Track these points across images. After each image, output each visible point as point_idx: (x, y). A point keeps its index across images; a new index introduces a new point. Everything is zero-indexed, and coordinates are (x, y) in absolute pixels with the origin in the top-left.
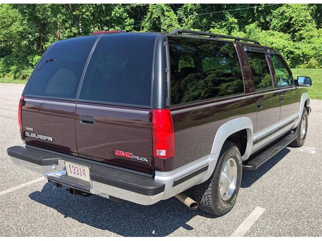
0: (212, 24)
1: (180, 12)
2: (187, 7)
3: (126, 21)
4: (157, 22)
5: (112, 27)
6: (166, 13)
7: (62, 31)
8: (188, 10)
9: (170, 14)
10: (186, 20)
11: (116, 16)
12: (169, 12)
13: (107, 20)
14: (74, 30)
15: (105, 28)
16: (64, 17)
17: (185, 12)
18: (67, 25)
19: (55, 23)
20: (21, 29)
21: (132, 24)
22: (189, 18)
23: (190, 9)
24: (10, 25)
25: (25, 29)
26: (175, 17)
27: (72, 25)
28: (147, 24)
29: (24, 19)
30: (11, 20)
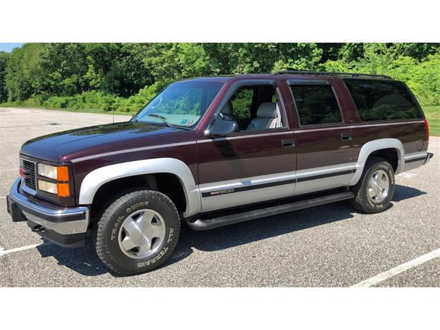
0: (432, 49)
3: (314, 51)
4: (358, 50)
5: (298, 58)
7: (242, 65)
11: (302, 47)
13: (293, 52)
14: (256, 64)
15: (290, 60)
16: (245, 51)
18: (248, 60)
19: (236, 57)
20: (203, 65)
21: (321, 55)
24: (194, 61)
25: (207, 65)
27: (254, 60)
28: (347, 53)
29: (207, 55)
30: (195, 57)
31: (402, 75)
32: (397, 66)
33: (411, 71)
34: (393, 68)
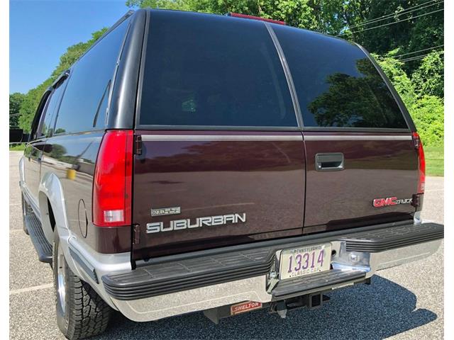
1: (416, 75)
2: (425, 68)
6: (396, 78)
8: (427, 71)
9: (401, 78)
10: (424, 84)
12: (399, 75)
17: (423, 74)
22: (427, 82)
23: (429, 71)
26: (408, 82)
31: (428, 115)
32: (422, 106)
33: (437, 111)
34: (418, 108)
